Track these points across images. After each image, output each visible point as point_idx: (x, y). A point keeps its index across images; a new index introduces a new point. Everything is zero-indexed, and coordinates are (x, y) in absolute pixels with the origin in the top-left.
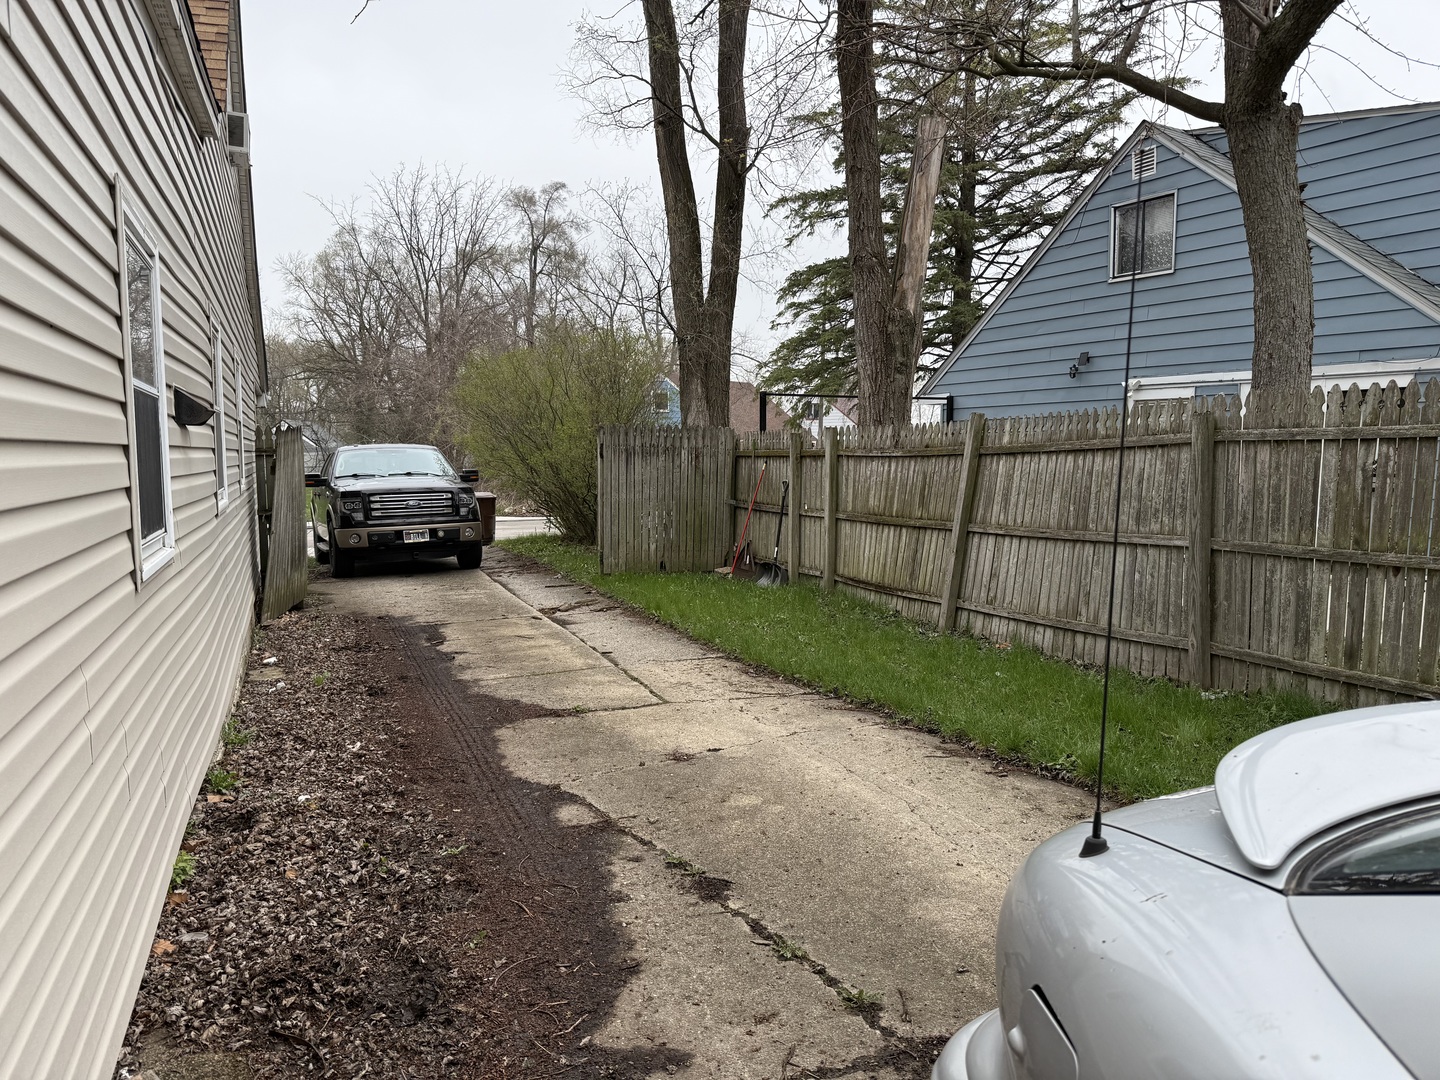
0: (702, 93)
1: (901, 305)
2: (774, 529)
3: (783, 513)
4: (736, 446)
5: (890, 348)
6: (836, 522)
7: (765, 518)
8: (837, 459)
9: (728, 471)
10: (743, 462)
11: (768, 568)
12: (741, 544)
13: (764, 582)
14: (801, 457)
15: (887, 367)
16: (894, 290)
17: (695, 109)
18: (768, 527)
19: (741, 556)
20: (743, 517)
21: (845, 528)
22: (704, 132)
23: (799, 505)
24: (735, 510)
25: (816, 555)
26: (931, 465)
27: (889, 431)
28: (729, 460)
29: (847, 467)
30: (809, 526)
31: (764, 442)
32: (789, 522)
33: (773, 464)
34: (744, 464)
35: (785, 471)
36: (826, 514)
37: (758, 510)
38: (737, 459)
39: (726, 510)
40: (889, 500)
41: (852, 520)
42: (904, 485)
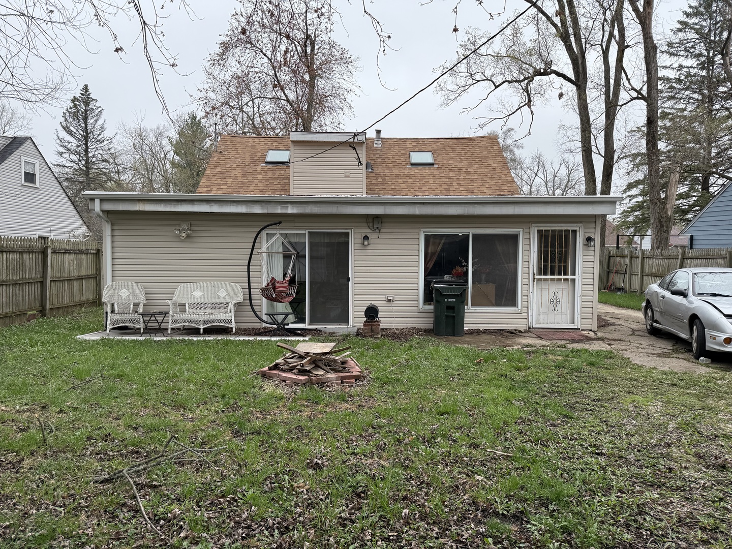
0: (599, 143)
1: (666, 213)
2: (622, 278)
3: (625, 273)
4: (610, 253)
5: (662, 226)
6: (642, 276)
7: (619, 275)
8: (643, 258)
9: (607, 261)
10: (612, 258)
11: (620, 289)
12: (610, 283)
13: (619, 293)
14: (632, 257)
15: (661, 231)
16: (664, 208)
17: (597, 147)
18: (620, 278)
19: (611, 286)
20: (611, 276)
21: (645, 278)
22: (600, 154)
23: (631, 271)
24: (608, 273)
25: (636, 284)
26: (671, 261)
27: (659, 251)
28: (607, 257)
29: (647, 260)
30: (634, 277)
31: (619, 252)
32: (627, 276)
33: (623, 259)
34: (612, 259)
35: (627, 261)
36: (639, 274)
37: (617, 272)
38: (610, 257)
39: (606, 273)
40: (658, 270)
41: (647, 275)
42: (663, 266)
